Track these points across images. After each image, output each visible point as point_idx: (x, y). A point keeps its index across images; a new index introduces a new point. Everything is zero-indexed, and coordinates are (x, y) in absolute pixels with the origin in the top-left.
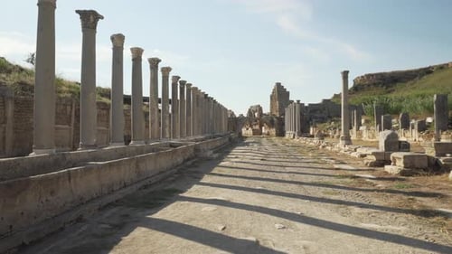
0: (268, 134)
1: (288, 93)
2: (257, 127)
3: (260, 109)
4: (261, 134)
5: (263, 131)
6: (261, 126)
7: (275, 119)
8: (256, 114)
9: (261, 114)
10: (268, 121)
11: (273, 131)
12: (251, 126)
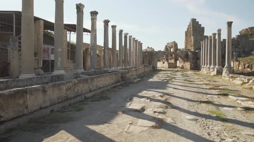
0: (183, 68)
1: (204, 28)
2: (173, 61)
3: (175, 45)
4: (176, 67)
5: (178, 65)
6: (176, 60)
7: (190, 54)
8: (172, 50)
9: (176, 49)
10: (182, 56)
11: (188, 65)
12: (167, 60)
